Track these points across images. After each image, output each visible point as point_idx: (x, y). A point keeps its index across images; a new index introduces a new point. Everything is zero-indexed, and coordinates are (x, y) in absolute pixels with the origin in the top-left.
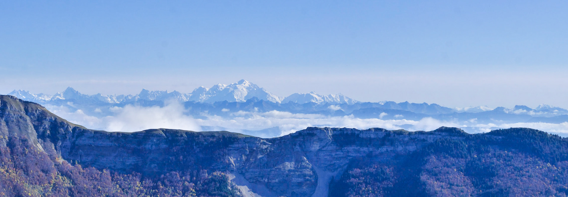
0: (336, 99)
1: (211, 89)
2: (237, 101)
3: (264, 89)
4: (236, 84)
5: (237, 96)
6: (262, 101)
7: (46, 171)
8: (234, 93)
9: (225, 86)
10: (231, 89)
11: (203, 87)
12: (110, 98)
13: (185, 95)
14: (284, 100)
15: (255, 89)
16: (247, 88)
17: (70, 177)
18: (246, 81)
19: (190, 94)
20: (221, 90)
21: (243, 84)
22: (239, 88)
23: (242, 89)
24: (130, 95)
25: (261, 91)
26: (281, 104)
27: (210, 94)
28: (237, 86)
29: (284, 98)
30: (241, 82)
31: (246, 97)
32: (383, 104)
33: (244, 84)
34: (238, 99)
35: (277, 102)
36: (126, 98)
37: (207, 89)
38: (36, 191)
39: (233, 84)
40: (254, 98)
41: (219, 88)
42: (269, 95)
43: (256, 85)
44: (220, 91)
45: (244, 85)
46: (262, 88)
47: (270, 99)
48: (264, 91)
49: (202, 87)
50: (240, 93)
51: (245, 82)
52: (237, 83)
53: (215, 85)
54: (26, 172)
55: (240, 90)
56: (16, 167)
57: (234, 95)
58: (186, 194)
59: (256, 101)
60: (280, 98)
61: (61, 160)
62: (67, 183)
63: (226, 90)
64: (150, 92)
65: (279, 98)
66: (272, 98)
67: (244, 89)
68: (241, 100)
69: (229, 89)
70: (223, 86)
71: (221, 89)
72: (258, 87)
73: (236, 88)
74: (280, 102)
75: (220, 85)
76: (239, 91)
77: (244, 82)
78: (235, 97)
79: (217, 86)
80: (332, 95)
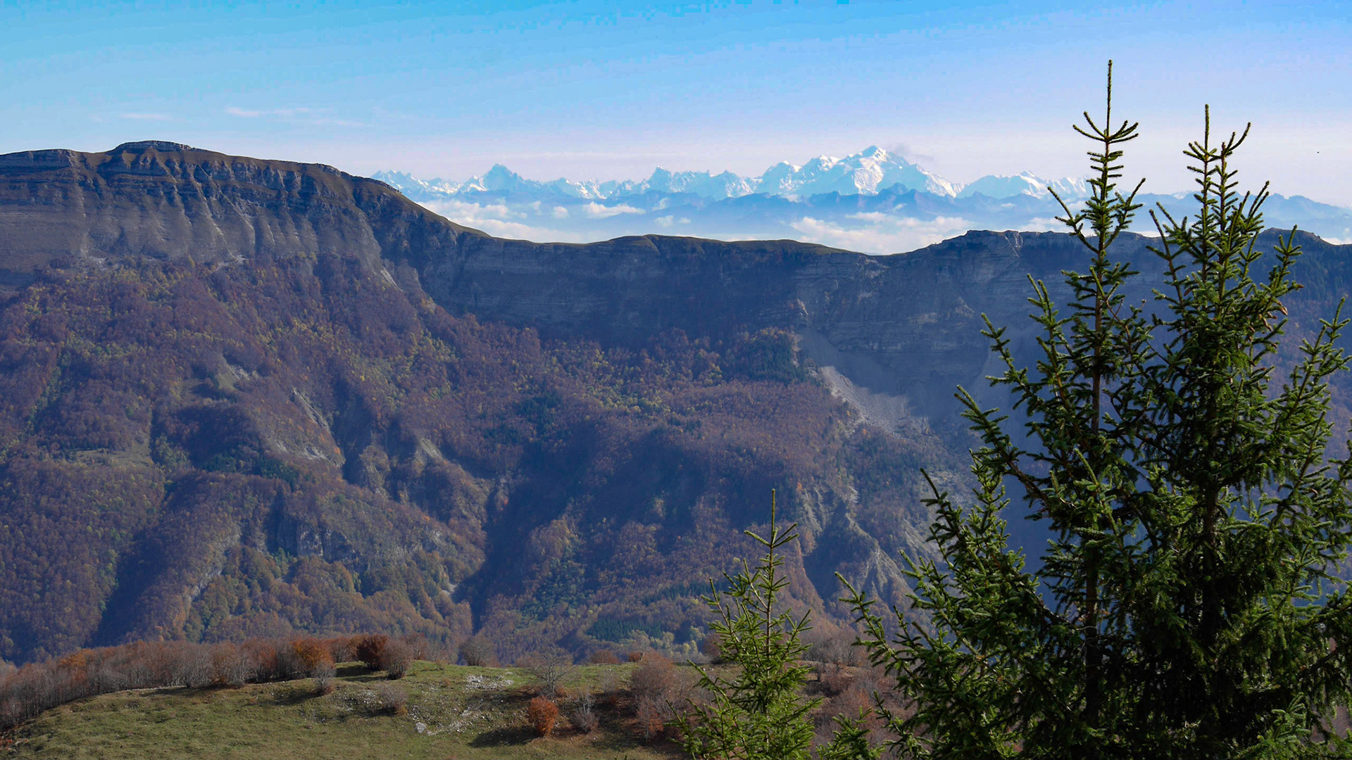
0: (1077, 187)
1: (804, 168)
2: (860, 193)
3: (919, 167)
4: (860, 157)
5: (862, 182)
6: (913, 191)
7: (399, 329)
8: (854, 177)
9: (835, 160)
10: (849, 168)
11: (786, 163)
12: (587, 188)
13: (748, 181)
14: (963, 191)
15: (900, 168)
16: (884, 166)
17: (450, 342)
18: (881, 150)
19: (759, 178)
20: (826, 169)
21: (874, 157)
22: (864, 164)
23: (872, 167)
24: (629, 182)
25: (913, 170)
26: (957, 200)
27: (802, 178)
28: (861, 160)
29: (963, 187)
30: (870, 151)
31: (879, 185)
32: (1182, 197)
33: (877, 156)
34: (862, 190)
35: (947, 195)
36: (620, 187)
37: (797, 168)
38: (377, 371)
39: (851, 156)
40: (896, 185)
41: (821, 165)
42: (931, 180)
43: (902, 159)
44: (823, 173)
45: (876, 158)
46: (916, 165)
47: (932, 189)
48: (920, 170)
49: (784, 164)
50: (866, 176)
51: (879, 151)
52: (861, 154)
53: (812, 159)
54: (356, 330)
55: (868, 169)
56: (333, 319)
57: (855, 180)
58: (701, 376)
59: (901, 192)
60: (955, 186)
61: (431, 306)
62: (445, 354)
63: (837, 168)
64: (673, 174)
65: (952, 185)
66: (937, 185)
67: (877, 168)
68: (869, 192)
69: (844, 167)
70: (831, 161)
71: (827, 166)
72: (907, 163)
73: (859, 165)
74: (954, 195)
75: (824, 158)
76: (865, 171)
77: (877, 152)
78: (858, 185)
79: (817, 162)
80: (1069, 179)
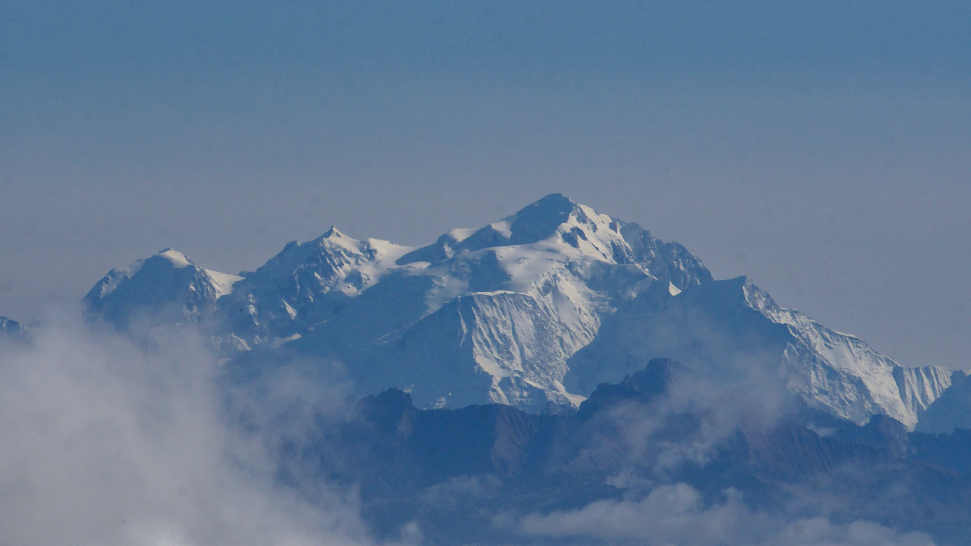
1: (252, 281)
2: (498, 396)
3: (753, 289)
4: (497, 239)
5: (504, 348)
8: (472, 326)
9: (387, 252)
10: (448, 286)
11: (177, 257)
14: (947, 398)
15: (674, 291)
16: (599, 280)
18: (589, 212)
20: (351, 290)
21: (558, 242)
22: (517, 272)
23: (550, 288)
26: (917, 438)
28: (504, 253)
29: (945, 381)
30: (541, 219)
31: (581, 363)
33: (571, 239)
34: (505, 383)
35: (879, 419)
37: (221, 282)
39: (460, 235)
41: (327, 272)
42: (808, 352)
43: (683, 253)
44: (338, 305)
45: (567, 249)
46: (742, 280)
48: (761, 305)
49: (168, 262)
50: (525, 324)
51: (582, 218)
52: (503, 228)
53: (290, 246)
55: (532, 294)
57: (476, 338)
60: (910, 378)
65: (897, 374)
66: (832, 373)
67: (570, 288)
68: (538, 394)
69: (425, 282)
70: (371, 253)
71: (355, 278)
72: (703, 273)
73: (489, 275)
74: (909, 419)
75: (343, 241)
76: (520, 302)
77: (572, 222)
78: (486, 362)
79: (314, 258)
